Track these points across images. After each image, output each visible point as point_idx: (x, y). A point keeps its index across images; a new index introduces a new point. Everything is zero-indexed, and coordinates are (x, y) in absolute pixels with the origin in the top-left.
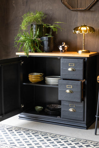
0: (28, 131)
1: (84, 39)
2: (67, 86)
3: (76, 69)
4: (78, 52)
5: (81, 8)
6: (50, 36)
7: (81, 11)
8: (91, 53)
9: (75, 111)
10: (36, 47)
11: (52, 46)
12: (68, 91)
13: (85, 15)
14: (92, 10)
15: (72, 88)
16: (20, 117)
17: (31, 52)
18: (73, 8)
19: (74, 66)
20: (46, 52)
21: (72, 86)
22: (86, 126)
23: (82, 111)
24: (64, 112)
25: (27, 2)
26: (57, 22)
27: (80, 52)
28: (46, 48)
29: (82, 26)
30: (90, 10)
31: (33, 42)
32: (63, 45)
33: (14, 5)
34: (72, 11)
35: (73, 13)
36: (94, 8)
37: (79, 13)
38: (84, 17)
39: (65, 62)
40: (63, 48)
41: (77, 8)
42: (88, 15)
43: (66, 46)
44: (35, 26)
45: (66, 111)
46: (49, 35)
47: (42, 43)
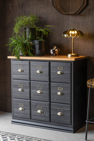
0: (14, 136)
1: (73, 43)
2: (58, 88)
3: (65, 72)
4: (67, 56)
5: (72, 12)
6: (42, 40)
7: (72, 15)
8: (80, 57)
9: (63, 115)
10: (28, 50)
11: (44, 49)
12: (59, 93)
13: (76, 19)
14: (82, 14)
15: (62, 90)
16: (12, 122)
17: (22, 56)
18: (65, 12)
19: (62, 69)
20: (38, 56)
21: (62, 88)
22: (73, 130)
23: (69, 115)
24: (53, 116)
25: (22, 5)
26: (48, 26)
27: (69, 55)
28: (37, 51)
29: (71, 30)
30: (81, 14)
31: (25, 46)
32: (54, 49)
33: (10, 8)
34: (64, 14)
35: (65, 16)
36: (84, 12)
37: (70, 17)
38: (75, 20)
39: (55, 65)
40: (54, 51)
41: (69, 12)
42: (79, 19)
43: (56, 50)
44: (28, 29)
45: (55, 115)
46: (40, 39)
47: (34, 47)
